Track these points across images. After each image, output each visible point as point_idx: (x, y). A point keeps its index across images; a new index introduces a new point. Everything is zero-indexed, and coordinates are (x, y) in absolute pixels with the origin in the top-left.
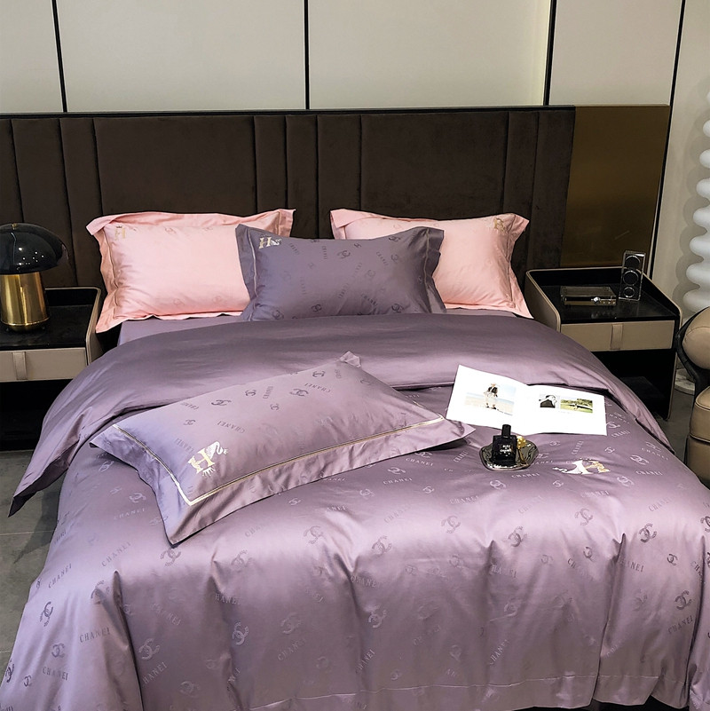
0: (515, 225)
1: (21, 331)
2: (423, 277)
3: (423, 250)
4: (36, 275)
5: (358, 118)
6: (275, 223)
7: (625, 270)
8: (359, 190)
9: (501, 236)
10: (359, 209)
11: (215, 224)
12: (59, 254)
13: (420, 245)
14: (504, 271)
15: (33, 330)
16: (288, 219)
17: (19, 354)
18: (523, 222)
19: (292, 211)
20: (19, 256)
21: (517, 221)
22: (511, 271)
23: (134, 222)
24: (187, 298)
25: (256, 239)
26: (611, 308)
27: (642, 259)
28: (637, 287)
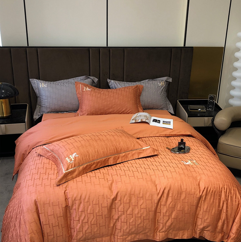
1: (3, 118)
7: (209, 100)
15: (7, 118)
17: (3, 126)
20: (2, 93)
26: (204, 112)
27: (214, 96)
28: (213, 105)
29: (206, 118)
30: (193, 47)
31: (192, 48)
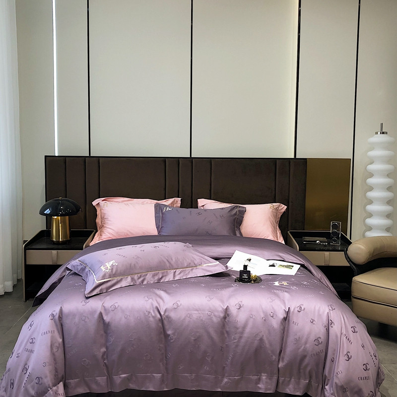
0: (280, 208)
1: (58, 243)
2: (234, 225)
3: (235, 214)
4: (67, 217)
5: (210, 160)
6: (173, 203)
8: (210, 191)
9: (273, 211)
10: (210, 199)
11: (147, 203)
12: (78, 211)
13: (234, 212)
14: (274, 227)
15: (63, 243)
16: (178, 202)
17: (54, 252)
18: (284, 208)
19: (180, 199)
20: (61, 210)
21: (281, 206)
22: (278, 227)
23: (112, 201)
24: (130, 232)
25: (162, 208)
26: (325, 246)
27: (339, 224)
28: (338, 238)
29: (327, 253)
30: (306, 159)
31: (305, 161)
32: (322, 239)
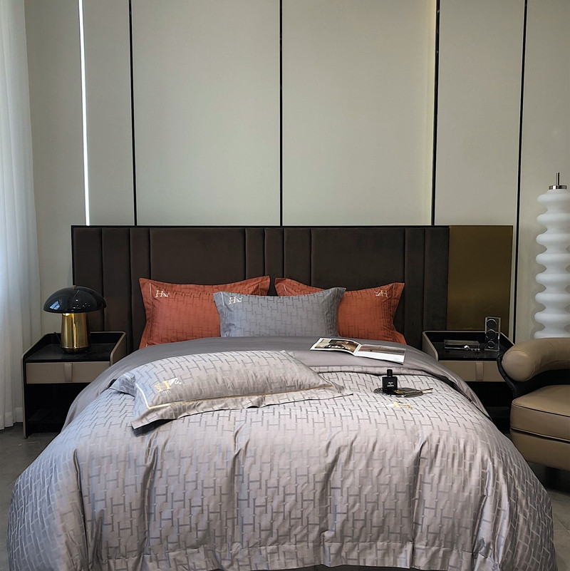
7: (488, 329)
17: (68, 365)
20: (75, 304)
26: (477, 352)
27: (497, 320)
28: (496, 340)
29: (479, 363)
30: (448, 226)
31: (446, 228)
32: (472, 343)
